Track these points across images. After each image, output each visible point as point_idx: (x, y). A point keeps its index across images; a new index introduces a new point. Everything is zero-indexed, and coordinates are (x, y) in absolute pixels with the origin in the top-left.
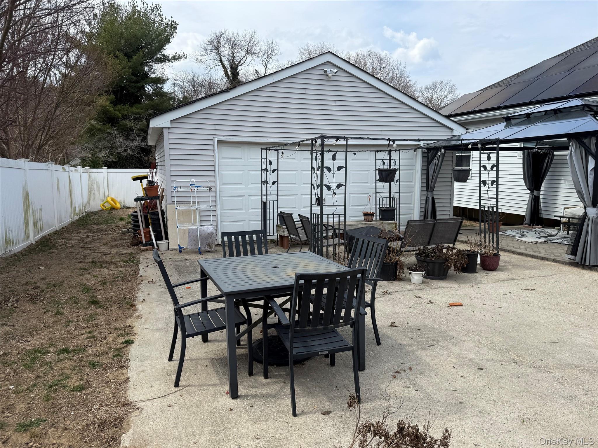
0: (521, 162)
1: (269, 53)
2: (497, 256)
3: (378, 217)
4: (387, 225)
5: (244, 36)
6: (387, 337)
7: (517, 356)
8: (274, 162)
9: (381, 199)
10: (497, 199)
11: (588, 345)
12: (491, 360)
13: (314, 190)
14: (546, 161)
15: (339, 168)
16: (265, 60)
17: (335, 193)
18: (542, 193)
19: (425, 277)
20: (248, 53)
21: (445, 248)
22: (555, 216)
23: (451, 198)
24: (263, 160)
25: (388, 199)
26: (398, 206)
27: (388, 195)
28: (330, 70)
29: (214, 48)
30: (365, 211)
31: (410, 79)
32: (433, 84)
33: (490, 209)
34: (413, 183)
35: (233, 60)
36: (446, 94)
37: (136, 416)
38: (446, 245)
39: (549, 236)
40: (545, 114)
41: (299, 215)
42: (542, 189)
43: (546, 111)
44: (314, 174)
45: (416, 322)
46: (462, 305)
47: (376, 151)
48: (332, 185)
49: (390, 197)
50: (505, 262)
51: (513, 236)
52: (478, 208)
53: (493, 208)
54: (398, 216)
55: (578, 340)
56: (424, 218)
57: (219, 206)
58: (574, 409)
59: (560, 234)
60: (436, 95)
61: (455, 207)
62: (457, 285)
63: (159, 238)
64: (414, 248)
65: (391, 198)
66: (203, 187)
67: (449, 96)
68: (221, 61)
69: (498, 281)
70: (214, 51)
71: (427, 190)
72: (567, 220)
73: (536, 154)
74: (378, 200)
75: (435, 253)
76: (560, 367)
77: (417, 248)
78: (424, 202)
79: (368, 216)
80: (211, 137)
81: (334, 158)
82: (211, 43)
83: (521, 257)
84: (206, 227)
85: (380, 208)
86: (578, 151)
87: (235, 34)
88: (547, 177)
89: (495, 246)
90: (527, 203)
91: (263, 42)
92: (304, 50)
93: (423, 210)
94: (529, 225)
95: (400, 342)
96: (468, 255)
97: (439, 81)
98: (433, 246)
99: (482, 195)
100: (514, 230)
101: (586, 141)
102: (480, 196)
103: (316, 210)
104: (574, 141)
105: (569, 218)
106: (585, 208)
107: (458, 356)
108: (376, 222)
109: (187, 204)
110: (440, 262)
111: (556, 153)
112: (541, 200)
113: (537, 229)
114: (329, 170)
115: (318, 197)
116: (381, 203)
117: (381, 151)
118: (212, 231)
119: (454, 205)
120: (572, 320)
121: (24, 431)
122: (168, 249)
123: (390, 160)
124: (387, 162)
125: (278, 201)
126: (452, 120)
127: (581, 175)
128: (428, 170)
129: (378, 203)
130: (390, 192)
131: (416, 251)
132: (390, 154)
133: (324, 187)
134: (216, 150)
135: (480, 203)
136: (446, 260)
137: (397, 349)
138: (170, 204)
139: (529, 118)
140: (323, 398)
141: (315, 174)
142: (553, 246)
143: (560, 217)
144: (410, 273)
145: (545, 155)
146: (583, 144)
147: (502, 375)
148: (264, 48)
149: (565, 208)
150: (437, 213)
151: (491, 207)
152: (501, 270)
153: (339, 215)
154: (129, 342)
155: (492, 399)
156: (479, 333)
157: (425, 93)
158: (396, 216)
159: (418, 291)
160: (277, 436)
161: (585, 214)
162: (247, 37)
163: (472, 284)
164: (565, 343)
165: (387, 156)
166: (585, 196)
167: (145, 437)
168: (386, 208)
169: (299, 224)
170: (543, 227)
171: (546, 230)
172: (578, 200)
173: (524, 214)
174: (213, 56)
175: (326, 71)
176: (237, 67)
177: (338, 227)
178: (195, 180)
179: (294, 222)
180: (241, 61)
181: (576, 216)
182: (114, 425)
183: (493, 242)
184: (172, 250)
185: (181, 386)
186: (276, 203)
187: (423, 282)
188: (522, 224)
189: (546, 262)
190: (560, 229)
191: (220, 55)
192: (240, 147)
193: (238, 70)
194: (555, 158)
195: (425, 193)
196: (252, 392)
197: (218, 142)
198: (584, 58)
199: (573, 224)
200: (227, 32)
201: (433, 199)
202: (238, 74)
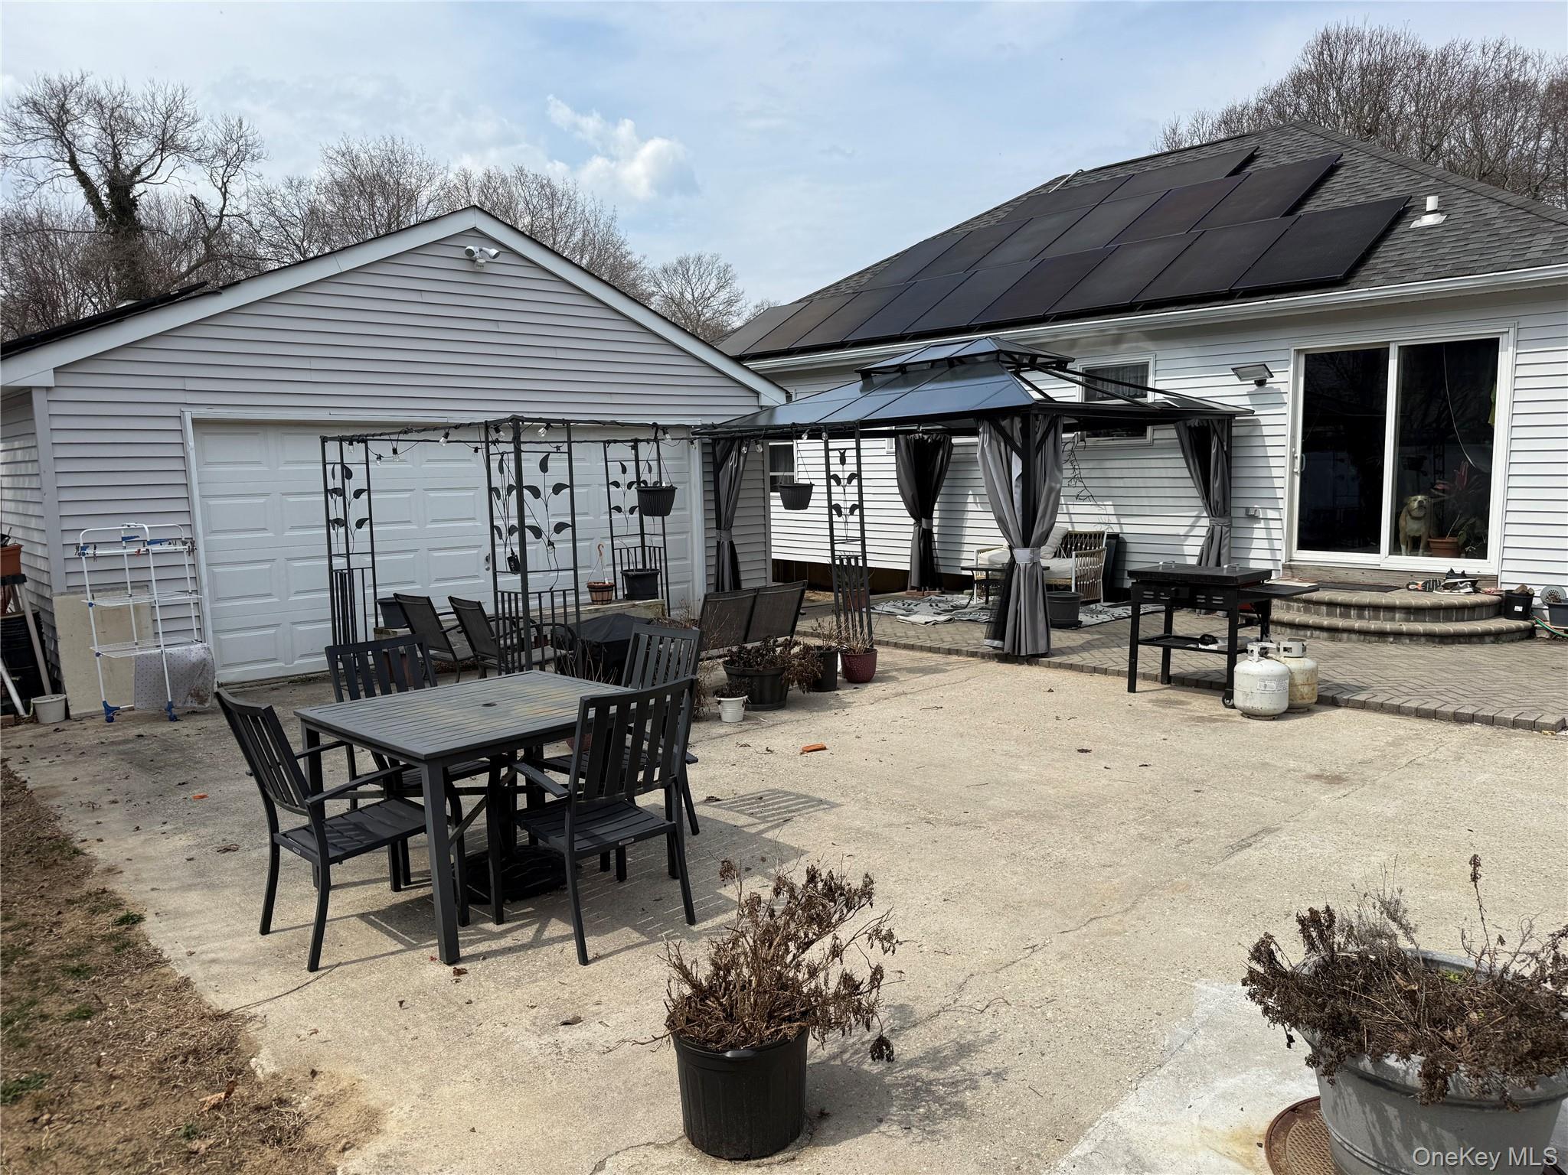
0: (893, 459)
1: (230, 153)
2: (870, 653)
3: (620, 594)
4: (642, 608)
5: (149, 98)
6: (707, 819)
7: (930, 813)
8: (358, 471)
9: (624, 552)
10: (863, 539)
11: (1031, 782)
12: (891, 825)
13: (501, 537)
14: (940, 457)
15: (558, 488)
16: (221, 171)
17: (551, 544)
18: (936, 522)
19: (747, 706)
20: (165, 144)
21: (779, 646)
22: (964, 569)
23: (767, 543)
24: (329, 467)
25: (639, 551)
26: (663, 564)
27: (638, 540)
28: (481, 250)
29: (46, 125)
30: (592, 580)
31: (628, 248)
32: (680, 263)
33: (853, 562)
34: (688, 513)
35: (116, 166)
36: (712, 287)
37: (258, 1029)
38: (781, 640)
39: (955, 608)
40: (932, 367)
41: (451, 599)
42: (936, 514)
43: (933, 362)
44: (498, 504)
45: (751, 786)
46: (825, 749)
47: (604, 442)
48: (544, 528)
49: (643, 546)
50: (884, 664)
51: (891, 614)
52: (828, 561)
53: (856, 558)
54: (665, 588)
55: (1016, 776)
56: (717, 590)
57: (206, 591)
58: (1019, 869)
59: (973, 603)
60: (690, 290)
61: (776, 562)
62: (808, 716)
63: (30, 688)
64: (721, 651)
65: (647, 549)
66: (170, 541)
67: (721, 294)
68: (73, 162)
69: (878, 700)
70: (47, 132)
71: (718, 527)
72: (982, 575)
73: (920, 443)
74: (617, 553)
75: (762, 656)
76: (994, 819)
77: (725, 650)
78: (714, 552)
79: (600, 591)
80: (174, 411)
81: (544, 466)
82: (36, 107)
83: (911, 653)
84: (184, 648)
85: (624, 573)
86: (994, 443)
87: (116, 90)
88: (942, 491)
89: (866, 636)
90: (909, 544)
91: (212, 121)
92: (338, 153)
93: (713, 571)
94: (919, 590)
95: (733, 823)
96: (821, 655)
97: (692, 255)
98: (758, 644)
99: (836, 533)
100: (892, 603)
101: (1005, 423)
102: (832, 536)
103: (511, 582)
104: (987, 424)
105: (987, 570)
106: (1011, 548)
107: (836, 828)
108: (618, 605)
109: (112, 590)
110: (773, 672)
111: (955, 440)
112: (936, 537)
113: (933, 597)
114: (536, 492)
115: (513, 553)
116: (625, 560)
117: (615, 442)
118: (204, 656)
119: (774, 556)
120: (1005, 748)
121: (13, 1099)
122: (67, 716)
123: (637, 461)
124: (631, 466)
125: (373, 568)
126: (747, 368)
127: (1002, 488)
128: (716, 482)
129: (618, 560)
130: (642, 534)
131: (725, 656)
132: (635, 448)
133: (527, 530)
134: (192, 443)
135: (833, 550)
136: (784, 669)
137: (732, 835)
138: (62, 594)
139: (905, 375)
140: (626, 930)
141: (500, 503)
142: (963, 627)
143: (972, 569)
144: (719, 702)
145: (937, 445)
146: (1001, 431)
147: (911, 843)
148: (215, 137)
149: (979, 552)
150: (743, 577)
151: (852, 556)
152: (881, 680)
153: (564, 591)
154: (132, 920)
155: (901, 877)
156: (863, 788)
157: (664, 283)
158: (659, 589)
159: (740, 736)
160: (566, 996)
161: (1013, 562)
162: (160, 101)
163: (834, 711)
164: (998, 783)
165: (631, 454)
166: (1010, 527)
167: (304, 1053)
168: (637, 570)
169: (449, 620)
170: (943, 593)
171: (949, 597)
172: (999, 533)
173: (907, 567)
174: (45, 147)
175: (470, 253)
176: (131, 185)
177: (550, 621)
178: (146, 527)
179: (436, 616)
180: (143, 170)
181: (999, 567)
182: (220, 1050)
183: (862, 626)
184: (80, 719)
185: (323, 968)
186: (368, 573)
187: (745, 718)
188: (904, 589)
189: (954, 658)
190: (972, 595)
191: (69, 146)
192: (256, 434)
193: (135, 192)
194: (955, 450)
195: (714, 533)
196: (483, 947)
197: (195, 422)
198: (993, 244)
199: (995, 582)
200: (90, 82)
201: (732, 545)
202: (133, 203)
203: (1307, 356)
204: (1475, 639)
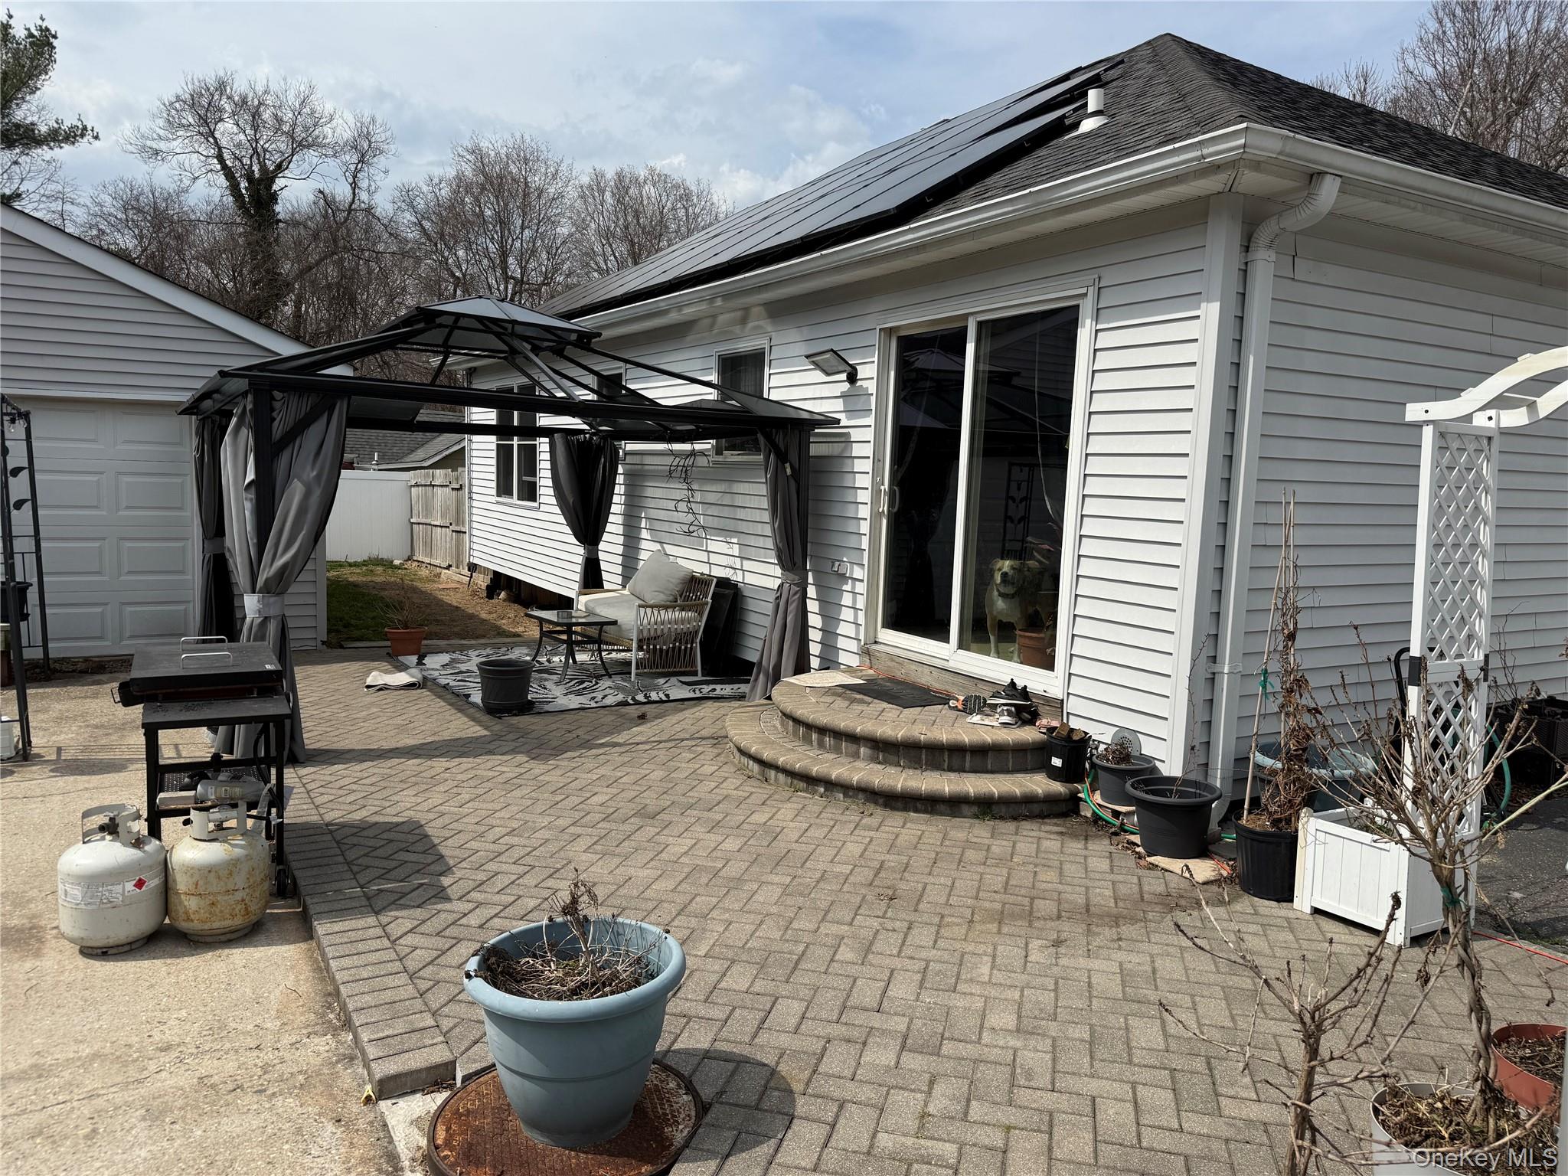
1: (362, 150)
14: (601, 467)
16: (352, 168)
20: (296, 142)
34: (187, 514)
68: (221, 160)
70: (197, 129)
87: (259, 89)
92: (468, 150)
162: (292, 97)
174: (196, 143)
176: (273, 182)
191: (216, 140)
193: (275, 187)
202: (273, 198)
203: (900, 339)
204: (942, 807)
